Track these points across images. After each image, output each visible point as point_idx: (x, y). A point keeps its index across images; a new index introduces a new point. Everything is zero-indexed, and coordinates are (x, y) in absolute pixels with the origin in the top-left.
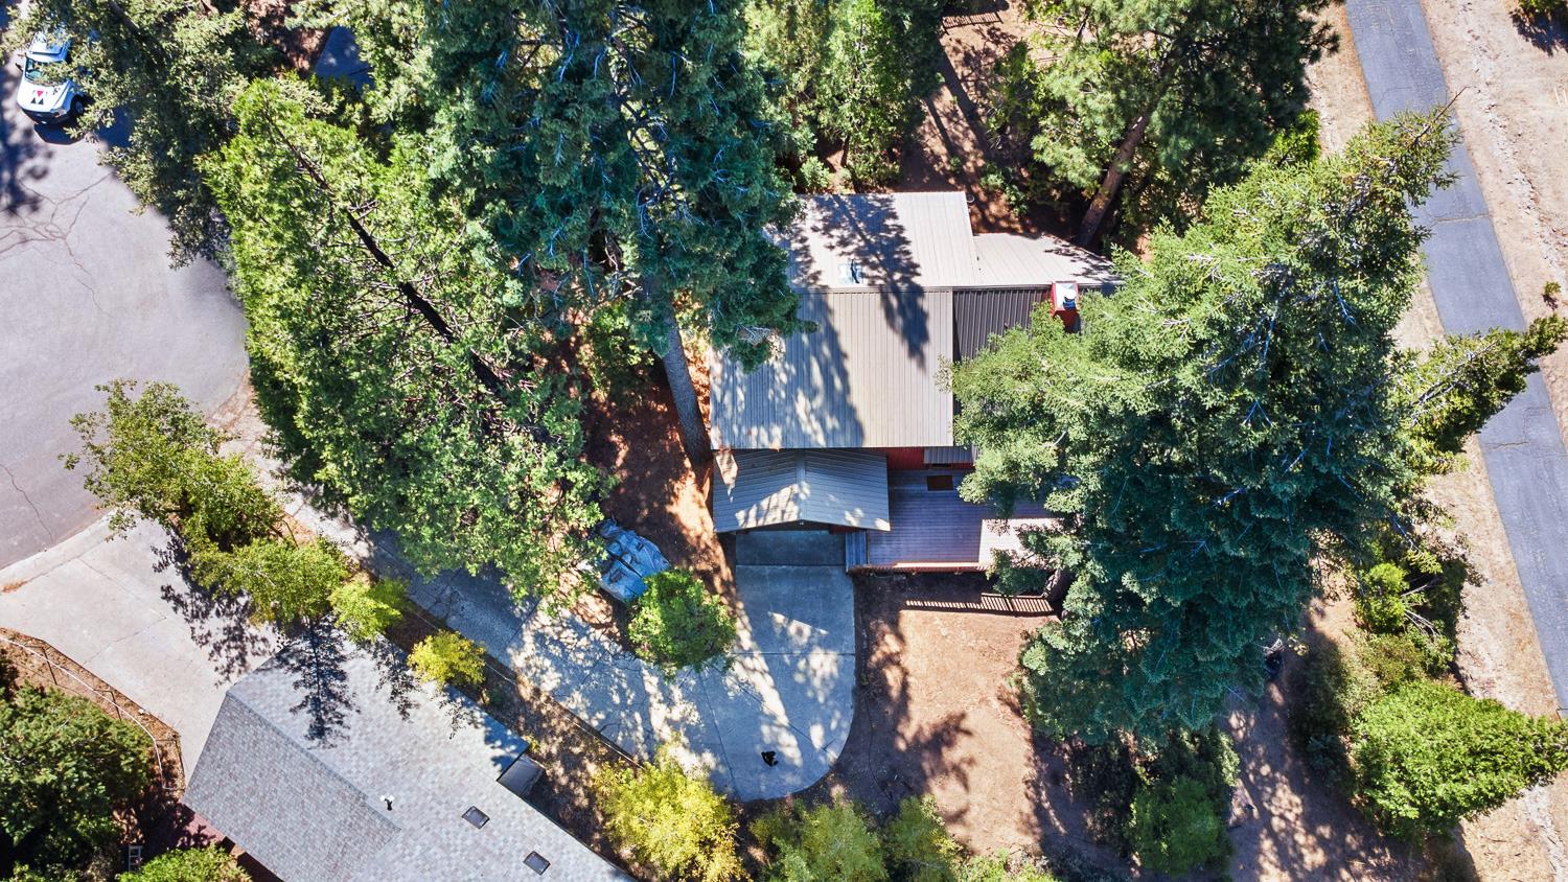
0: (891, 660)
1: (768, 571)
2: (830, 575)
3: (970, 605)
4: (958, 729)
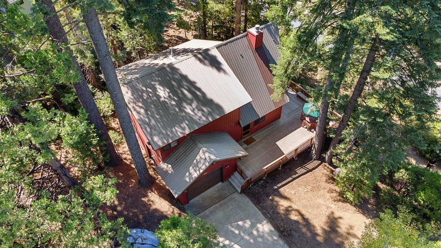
0: (288, 210)
1: (208, 212)
2: (234, 198)
3: (294, 176)
4: (336, 219)
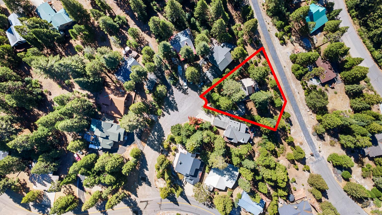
0: (247, 106)
4: (252, 109)
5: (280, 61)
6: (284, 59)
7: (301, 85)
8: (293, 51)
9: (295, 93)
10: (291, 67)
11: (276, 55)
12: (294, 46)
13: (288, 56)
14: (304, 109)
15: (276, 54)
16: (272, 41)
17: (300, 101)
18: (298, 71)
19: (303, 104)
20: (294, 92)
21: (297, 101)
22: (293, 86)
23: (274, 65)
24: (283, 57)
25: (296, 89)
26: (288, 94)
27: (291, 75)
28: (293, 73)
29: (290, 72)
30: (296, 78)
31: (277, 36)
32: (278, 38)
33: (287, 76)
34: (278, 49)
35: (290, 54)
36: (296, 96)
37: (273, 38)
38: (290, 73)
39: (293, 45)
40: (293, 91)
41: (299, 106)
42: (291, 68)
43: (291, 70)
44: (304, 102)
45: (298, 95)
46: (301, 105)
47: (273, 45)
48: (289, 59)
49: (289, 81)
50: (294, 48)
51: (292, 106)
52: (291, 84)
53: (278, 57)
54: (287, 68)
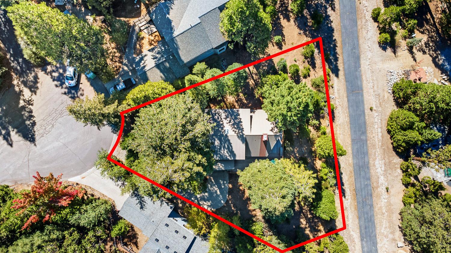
5: (362, 90)
6: (375, 88)
7: (400, 171)
8: (407, 74)
9: (377, 187)
10: (388, 113)
11: (357, 71)
12: (415, 60)
13: (389, 81)
14: (391, 236)
15: (360, 67)
16: (359, 27)
17: (384, 211)
18: (407, 133)
19: (390, 222)
20: (375, 184)
21: (376, 209)
22: (377, 166)
23: (345, 95)
24: (375, 82)
25: (382, 178)
26: (358, 185)
27: (382, 137)
28: (389, 132)
29: (381, 128)
30: (394, 147)
31: (375, 19)
32: (376, 24)
33: (369, 135)
34: (369, 54)
35: (396, 79)
36: (379, 196)
37: (364, 21)
38: (379, 130)
39: (413, 57)
40: (374, 179)
41: (378, 226)
42: (387, 118)
43: (385, 123)
44: (394, 219)
45: (385, 195)
46: (385, 224)
47: (358, 41)
48: (390, 91)
49: (371, 151)
50: (412, 66)
51: (359, 218)
52: (374, 160)
53: (361, 76)
54: (375, 114)
